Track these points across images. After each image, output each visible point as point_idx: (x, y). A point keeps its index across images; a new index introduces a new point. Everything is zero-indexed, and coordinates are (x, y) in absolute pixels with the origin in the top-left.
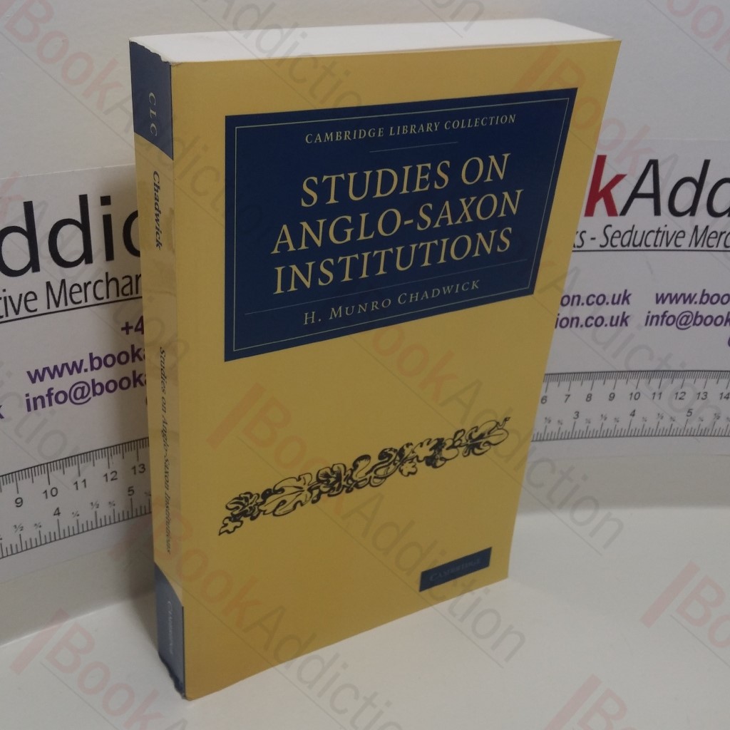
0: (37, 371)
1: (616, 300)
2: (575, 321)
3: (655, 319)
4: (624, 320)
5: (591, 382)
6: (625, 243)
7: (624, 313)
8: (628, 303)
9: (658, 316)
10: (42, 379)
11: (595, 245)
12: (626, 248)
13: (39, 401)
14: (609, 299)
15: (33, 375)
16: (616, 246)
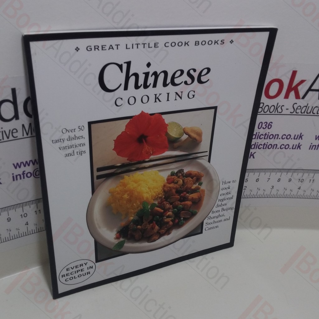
0: (17, 164)
1: (296, 138)
2: (275, 146)
3: (314, 147)
4: (299, 147)
5: (281, 173)
6: (303, 112)
7: (299, 143)
8: (302, 139)
9: (315, 146)
10: (20, 167)
11: (288, 112)
12: (303, 114)
13: (18, 177)
14: (292, 137)
15: (16, 165)
16: (298, 113)
